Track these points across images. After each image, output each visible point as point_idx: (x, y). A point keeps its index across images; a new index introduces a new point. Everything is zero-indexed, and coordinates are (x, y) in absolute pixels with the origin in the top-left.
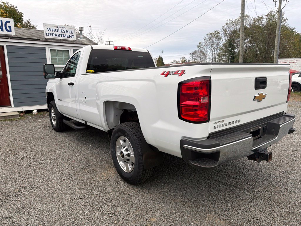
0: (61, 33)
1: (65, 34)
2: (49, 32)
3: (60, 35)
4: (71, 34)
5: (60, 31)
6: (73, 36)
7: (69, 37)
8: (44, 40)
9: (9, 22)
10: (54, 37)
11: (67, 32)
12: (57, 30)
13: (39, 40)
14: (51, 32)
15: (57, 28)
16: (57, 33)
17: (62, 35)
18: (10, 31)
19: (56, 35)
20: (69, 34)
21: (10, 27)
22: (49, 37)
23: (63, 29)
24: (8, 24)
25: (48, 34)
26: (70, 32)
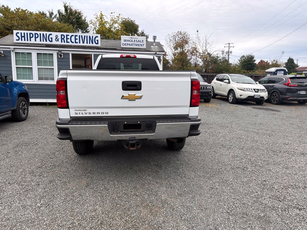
0: (134, 43)
1: (137, 43)
2: (125, 43)
3: (133, 45)
4: (142, 43)
5: (133, 41)
6: (144, 44)
7: (140, 46)
8: (120, 49)
9: (97, 37)
10: (128, 46)
11: (139, 41)
12: (131, 41)
13: (116, 49)
14: (126, 42)
15: (131, 39)
16: (131, 43)
17: (135, 45)
18: (98, 44)
19: (130, 45)
20: (140, 43)
21: (98, 41)
22: (125, 46)
23: (136, 39)
24: (97, 39)
25: (123, 45)
26: (141, 41)
